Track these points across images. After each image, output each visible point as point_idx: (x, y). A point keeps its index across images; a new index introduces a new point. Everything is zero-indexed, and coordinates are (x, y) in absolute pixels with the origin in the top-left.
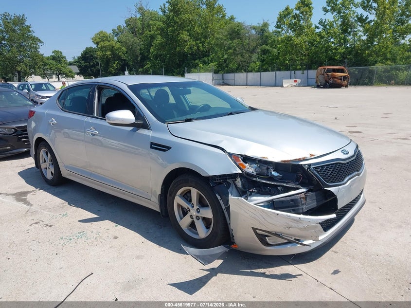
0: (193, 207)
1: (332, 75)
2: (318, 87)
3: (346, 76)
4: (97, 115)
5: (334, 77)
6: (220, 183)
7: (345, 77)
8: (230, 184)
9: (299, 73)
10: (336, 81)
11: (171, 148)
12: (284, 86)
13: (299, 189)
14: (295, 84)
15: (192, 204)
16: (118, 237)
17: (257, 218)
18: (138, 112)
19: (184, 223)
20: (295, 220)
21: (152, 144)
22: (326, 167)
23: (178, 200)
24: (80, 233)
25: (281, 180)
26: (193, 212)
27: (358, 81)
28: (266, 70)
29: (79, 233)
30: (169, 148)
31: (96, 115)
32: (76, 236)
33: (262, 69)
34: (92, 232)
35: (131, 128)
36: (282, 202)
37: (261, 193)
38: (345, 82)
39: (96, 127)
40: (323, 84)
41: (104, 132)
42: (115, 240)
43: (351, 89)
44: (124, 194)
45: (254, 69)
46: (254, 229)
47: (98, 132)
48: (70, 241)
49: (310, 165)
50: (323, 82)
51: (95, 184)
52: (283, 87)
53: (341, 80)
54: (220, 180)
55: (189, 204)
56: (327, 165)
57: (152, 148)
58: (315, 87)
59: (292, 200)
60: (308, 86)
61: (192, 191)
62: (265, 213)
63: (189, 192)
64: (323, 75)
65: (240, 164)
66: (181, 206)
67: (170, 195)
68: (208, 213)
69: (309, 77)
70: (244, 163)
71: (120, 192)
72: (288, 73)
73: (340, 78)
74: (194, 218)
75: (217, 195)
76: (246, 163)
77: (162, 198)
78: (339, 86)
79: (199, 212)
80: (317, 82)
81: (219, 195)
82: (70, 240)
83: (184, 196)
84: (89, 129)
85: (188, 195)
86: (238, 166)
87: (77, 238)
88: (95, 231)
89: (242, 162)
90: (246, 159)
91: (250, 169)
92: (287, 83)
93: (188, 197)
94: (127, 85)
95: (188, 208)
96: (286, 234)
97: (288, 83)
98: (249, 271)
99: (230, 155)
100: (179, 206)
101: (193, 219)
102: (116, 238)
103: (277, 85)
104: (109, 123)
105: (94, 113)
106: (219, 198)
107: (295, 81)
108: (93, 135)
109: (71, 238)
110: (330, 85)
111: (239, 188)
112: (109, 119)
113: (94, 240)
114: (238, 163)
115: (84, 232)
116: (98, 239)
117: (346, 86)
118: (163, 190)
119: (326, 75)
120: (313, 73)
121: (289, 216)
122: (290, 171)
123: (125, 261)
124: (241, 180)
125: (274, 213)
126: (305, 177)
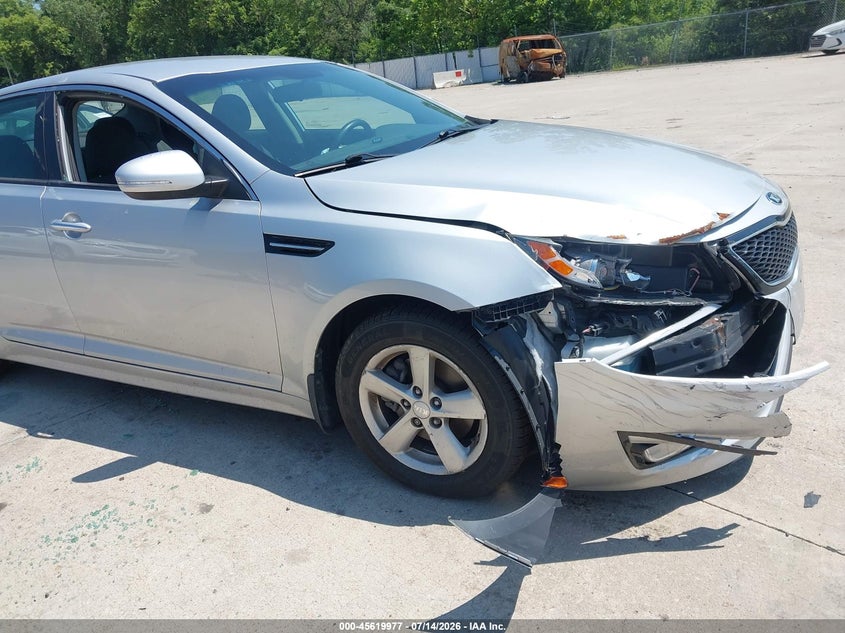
0: (421, 395)
1: (533, 54)
2: (506, 81)
3: (559, 53)
4: (74, 179)
5: (536, 58)
6: (503, 325)
7: (557, 56)
8: (525, 321)
9: (462, 55)
10: (541, 66)
11: (332, 244)
12: (437, 85)
13: (698, 307)
14: (458, 80)
15: (415, 388)
16: (211, 507)
17: (639, 406)
18: (206, 152)
19: (395, 439)
20: (735, 394)
21: (268, 238)
22: (757, 241)
23: (371, 383)
24: (97, 512)
25: (653, 290)
26: (422, 410)
27: (580, 64)
28: (392, 56)
29: (93, 514)
30: (328, 245)
31: (70, 179)
32: (89, 526)
33: (384, 55)
34: (132, 504)
35: (192, 202)
36: (674, 349)
37: (610, 334)
38: (559, 68)
39: (81, 211)
40: (516, 75)
41: (108, 223)
42: (207, 516)
43: (571, 81)
44: (195, 384)
45: (368, 55)
46: (623, 436)
47: (89, 227)
48: (73, 545)
49: (723, 242)
50: (516, 69)
51: (104, 367)
52: (434, 88)
53: (551, 63)
54: (504, 315)
55: (404, 390)
56: (757, 237)
57: (269, 249)
58: (500, 83)
59: (698, 341)
60: (484, 82)
61: (411, 356)
62: (660, 388)
63: (404, 357)
64: (514, 54)
65: (556, 263)
66: (379, 397)
67: (346, 373)
68: (470, 407)
69: (485, 63)
70: (565, 260)
71: (180, 381)
72: (440, 57)
73: (548, 58)
74: (426, 424)
75: (496, 357)
76: (569, 259)
77: (318, 382)
78: (546, 76)
79: (440, 406)
80: (502, 71)
81: (502, 357)
82: (73, 541)
83: (384, 370)
84: (60, 221)
85: (399, 365)
86: (551, 271)
87: (92, 530)
88: (139, 500)
89: (558, 257)
90: (571, 247)
91: (583, 273)
92: (442, 79)
93: (399, 372)
94: (154, 83)
95: (403, 401)
96: (710, 433)
97: (445, 78)
98: (604, 539)
99: (521, 241)
100: (374, 397)
101: (421, 425)
102: (206, 509)
103: (420, 84)
104: (128, 194)
105: (64, 172)
106: (504, 365)
107: (458, 74)
108: (75, 235)
109: (74, 533)
110: (530, 75)
111: (548, 329)
112: (128, 181)
113: (145, 527)
114: (548, 262)
115: (106, 507)
116: (156, 521)
117: (562, 76)
118: (320, 361)
119: (521, 56)
120: (491, 54)
121: (722, 387)
122: (670, 264)
123: (263, 578)
124: (556, 308)
125: (684, 385)
126: (708, 272)
